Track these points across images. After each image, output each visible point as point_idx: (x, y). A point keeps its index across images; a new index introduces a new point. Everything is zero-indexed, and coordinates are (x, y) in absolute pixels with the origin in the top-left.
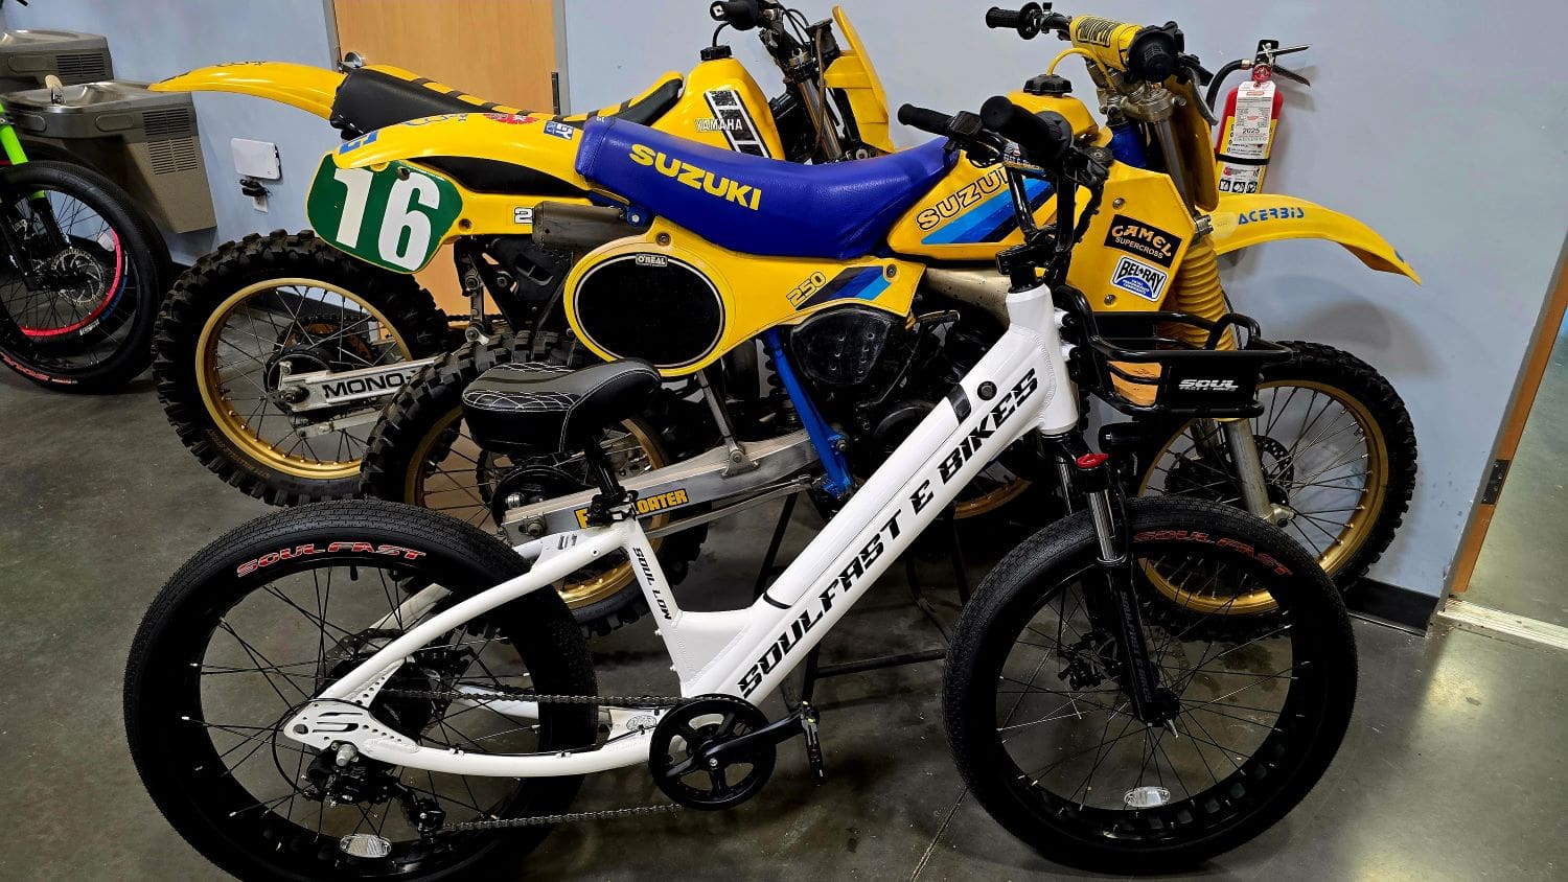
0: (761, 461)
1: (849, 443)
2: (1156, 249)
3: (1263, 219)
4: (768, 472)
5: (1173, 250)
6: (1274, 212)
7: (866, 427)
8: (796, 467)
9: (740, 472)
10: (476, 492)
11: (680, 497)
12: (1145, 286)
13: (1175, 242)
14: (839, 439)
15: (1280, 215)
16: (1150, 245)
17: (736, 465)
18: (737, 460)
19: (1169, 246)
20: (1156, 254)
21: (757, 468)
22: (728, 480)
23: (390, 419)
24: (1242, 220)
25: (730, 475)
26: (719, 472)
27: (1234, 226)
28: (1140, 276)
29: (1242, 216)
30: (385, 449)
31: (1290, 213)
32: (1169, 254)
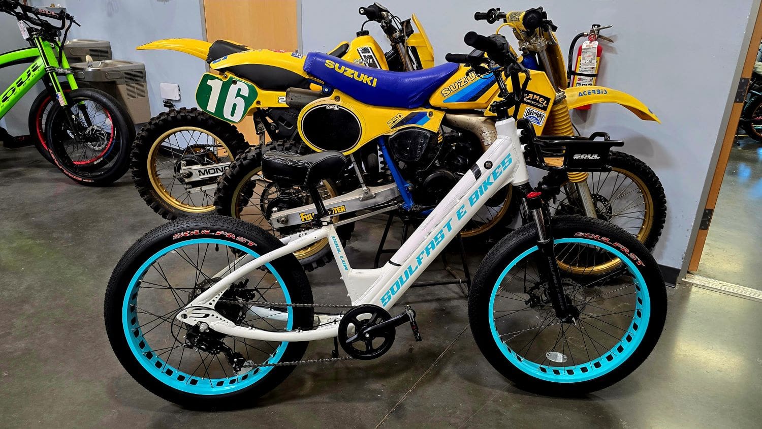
0: (376, 194)
1: (413, 188)
2: (540, 103)
3: (589, 94)
4: (379, 200)
5: (547, 104)
6: (594, 91)
7: (420, 180)
8: (391, 198)
9: (367, 199)
10: (259, 206)
11: (343, 209)
12: (537, 120)
13: (548, 100)
14: (409, 186)
15: (596, 93)
16: (538, 102)
17: (366, 195)
18: (366, 193)
19: (546, 102)
20: (541, 106)
21: (374, 197)
22: (362, 202)
23: (227, 174)
24: (580, 94)
25: (363, 200)
26: (359, 199)
27: (577, 97)
28: (535, 116)
29: (580, 93)
30: (225, 186)
31: (601, 92)
32: (546, 105)
